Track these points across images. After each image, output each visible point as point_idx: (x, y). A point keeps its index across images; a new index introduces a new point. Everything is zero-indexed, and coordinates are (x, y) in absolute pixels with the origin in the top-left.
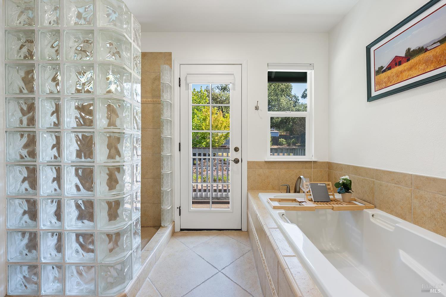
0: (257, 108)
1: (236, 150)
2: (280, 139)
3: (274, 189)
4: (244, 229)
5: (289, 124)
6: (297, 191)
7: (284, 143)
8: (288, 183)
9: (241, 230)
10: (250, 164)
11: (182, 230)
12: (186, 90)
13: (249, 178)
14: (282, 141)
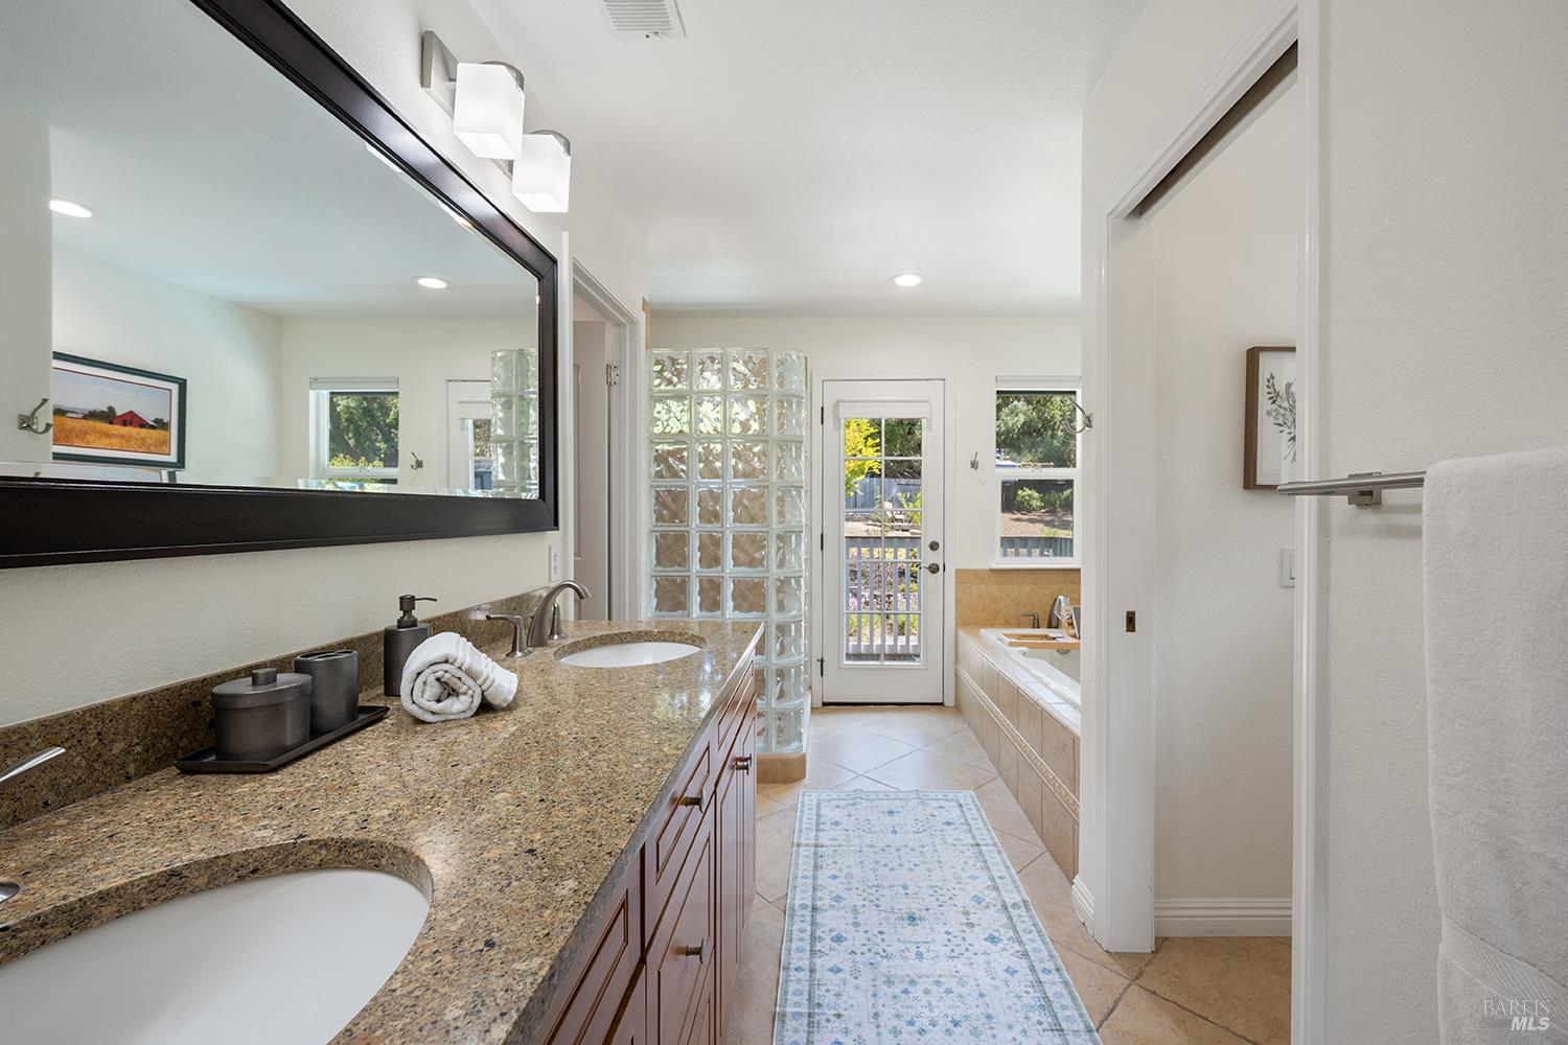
0: (974, 465)
1: (934, 546)
2: (1022, 489)
3: (1007, 624)
4: (950, 701)
5: (1052, 436)
6: (1053, 623)
7: (1036, 503)
8: (1036, 611)
9: (942, 704)
10: (962, 576)
11: (824, 704)
12: (834, 429)
13: (958, 601)
14: (1030, 496)
